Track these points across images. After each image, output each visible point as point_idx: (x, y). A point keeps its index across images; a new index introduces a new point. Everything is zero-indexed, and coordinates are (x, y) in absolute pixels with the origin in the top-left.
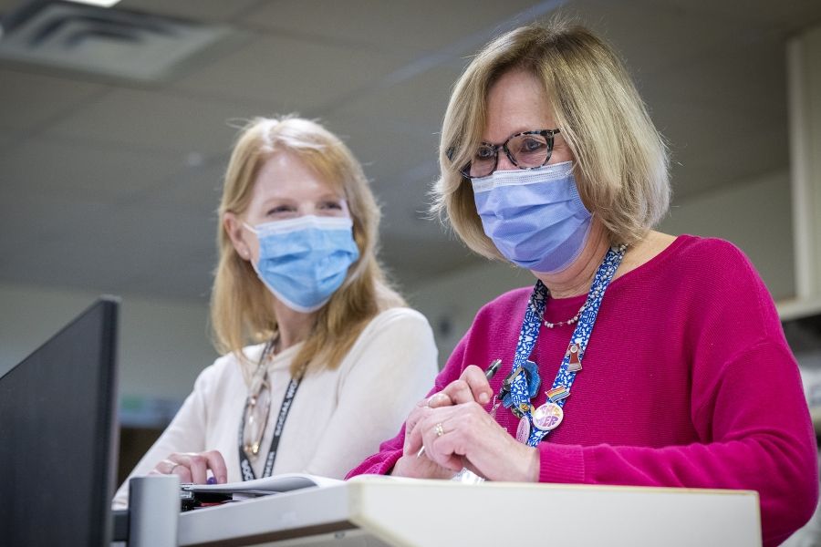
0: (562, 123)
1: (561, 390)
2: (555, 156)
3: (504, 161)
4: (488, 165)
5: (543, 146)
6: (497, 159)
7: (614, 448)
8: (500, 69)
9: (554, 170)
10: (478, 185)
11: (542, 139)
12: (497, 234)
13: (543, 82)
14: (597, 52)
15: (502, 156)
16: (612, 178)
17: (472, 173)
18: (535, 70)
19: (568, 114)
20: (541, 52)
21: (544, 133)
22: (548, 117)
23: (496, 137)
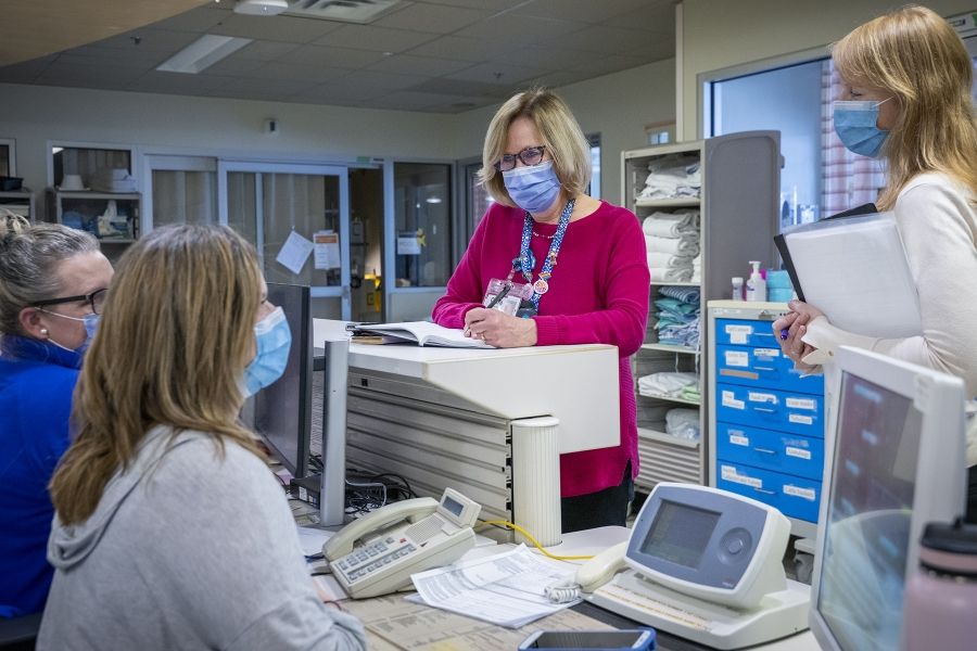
0: (546, 142)
1: (546, 273)
2: (545, 158)
3: (519, 162)
4: (511, 165)
5: (537, 154)
6: (515, 162)
7: (567, 317)
8: (513, 117)
9: (545, 165)
10: (505, 175)
11: (537, 151)
12: (518, 197)
13: (535, 122)
14: (557, 104)
15: (518, 160)
16: (570, 166)
17: (502, 168)
18: (530, 116)
19: (549, 137)
20: (532, 107)
21: (539, 148)
22: (539, 139)
23: (513, 150)
